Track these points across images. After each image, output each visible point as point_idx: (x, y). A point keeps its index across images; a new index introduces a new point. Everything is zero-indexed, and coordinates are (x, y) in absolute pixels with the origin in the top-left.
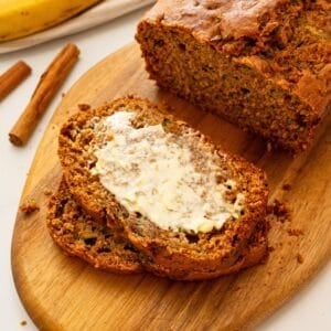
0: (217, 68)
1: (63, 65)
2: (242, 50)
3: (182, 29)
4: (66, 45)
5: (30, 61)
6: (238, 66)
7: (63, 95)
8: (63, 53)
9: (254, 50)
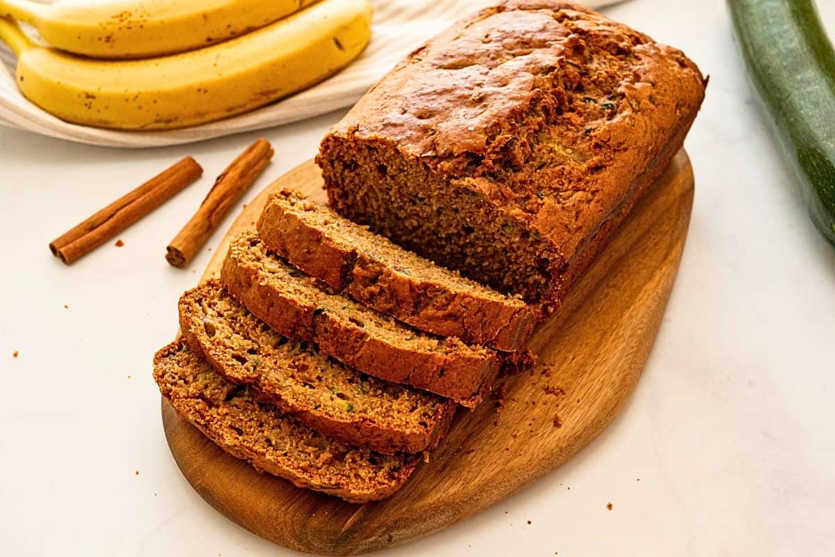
0: (430, 197)
1: (249, 166)
2: (465, 169)
3: (383, 142)
4: (252, 143)
5: (202, 159)
6: (459, 192)
7: (245, 206)
8: (250, 150)
9: (480, 169)
